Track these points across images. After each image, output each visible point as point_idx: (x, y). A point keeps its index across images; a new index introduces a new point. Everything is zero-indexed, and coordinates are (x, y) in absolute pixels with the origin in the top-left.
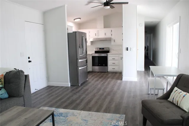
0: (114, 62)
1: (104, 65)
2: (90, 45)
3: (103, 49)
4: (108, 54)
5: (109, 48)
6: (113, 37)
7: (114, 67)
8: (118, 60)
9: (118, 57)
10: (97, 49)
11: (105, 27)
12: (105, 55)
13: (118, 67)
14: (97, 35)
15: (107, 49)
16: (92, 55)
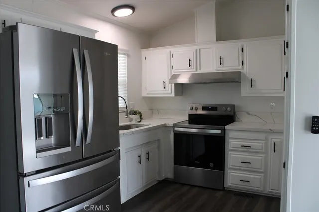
0: (246, 157)
1: (212, 165)
2: (173, 95)
3: (214, 108)
4: (227, 127)
5: (233, 107)
6: (246, 70)
8: (263, 151)
9: (263, 142)
10: (194, 108)
11: (219, 39)
12: (219, 132)
13: (260, 177)
14: (193, 63)
15: (226, 109)
16: (174, 129)
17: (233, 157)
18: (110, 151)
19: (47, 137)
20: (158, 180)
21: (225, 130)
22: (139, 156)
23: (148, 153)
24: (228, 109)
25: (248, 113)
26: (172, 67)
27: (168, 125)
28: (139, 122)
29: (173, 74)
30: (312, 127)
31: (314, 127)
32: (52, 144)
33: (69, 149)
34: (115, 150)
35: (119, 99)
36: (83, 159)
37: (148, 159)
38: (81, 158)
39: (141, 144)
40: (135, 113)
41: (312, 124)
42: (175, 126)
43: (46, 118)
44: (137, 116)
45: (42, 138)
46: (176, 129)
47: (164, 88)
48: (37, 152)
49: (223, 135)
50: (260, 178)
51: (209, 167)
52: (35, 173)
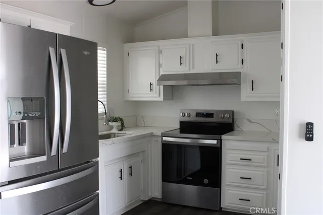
0: (246, 172)
1: (206, 181)
2: (161, 99)
3: (210, 115)
4: (223, 137)
5: (232, 113)
6: (246, 70)
7: (245, 194)
8: (265, 164)
9: (265, 154)
10: (186, 114)
11: (215, 33)
12: (215, 142)
13: (262, 195)
14: (186, 61)
15: (224, 116)
16: (162, 139)
17: (230, 171)
18: (89, 162)
19: (19, 144)
20: (143, 200)
21: (221, 140)
22: (121, 171)
23: (131, 168)
24: (226, 116)
25: (249, 121)
26: (160, 66)
27: (155, 135)
28: (120, 130)
29: (162, 73)
30: (306, 134)
31: (308, 134)
32: (24, 153)
33: (44, 158)
34: (93, 160)
35: (99, 103)
36: (59, 170)
37: (131, 174)
38: (57, 169)
39: (123, 156)
40: (115, 120)
41: (307, 131)
42: (163, 135)
43: (19, 124)
44: (119, 124)
45: (15, 146)
46: (165, 138)
47: (151, 90)
48: (11, 160)
49: (219, 146)
50: (262, 197)
51: (203, 185)
52: (7, 183)
